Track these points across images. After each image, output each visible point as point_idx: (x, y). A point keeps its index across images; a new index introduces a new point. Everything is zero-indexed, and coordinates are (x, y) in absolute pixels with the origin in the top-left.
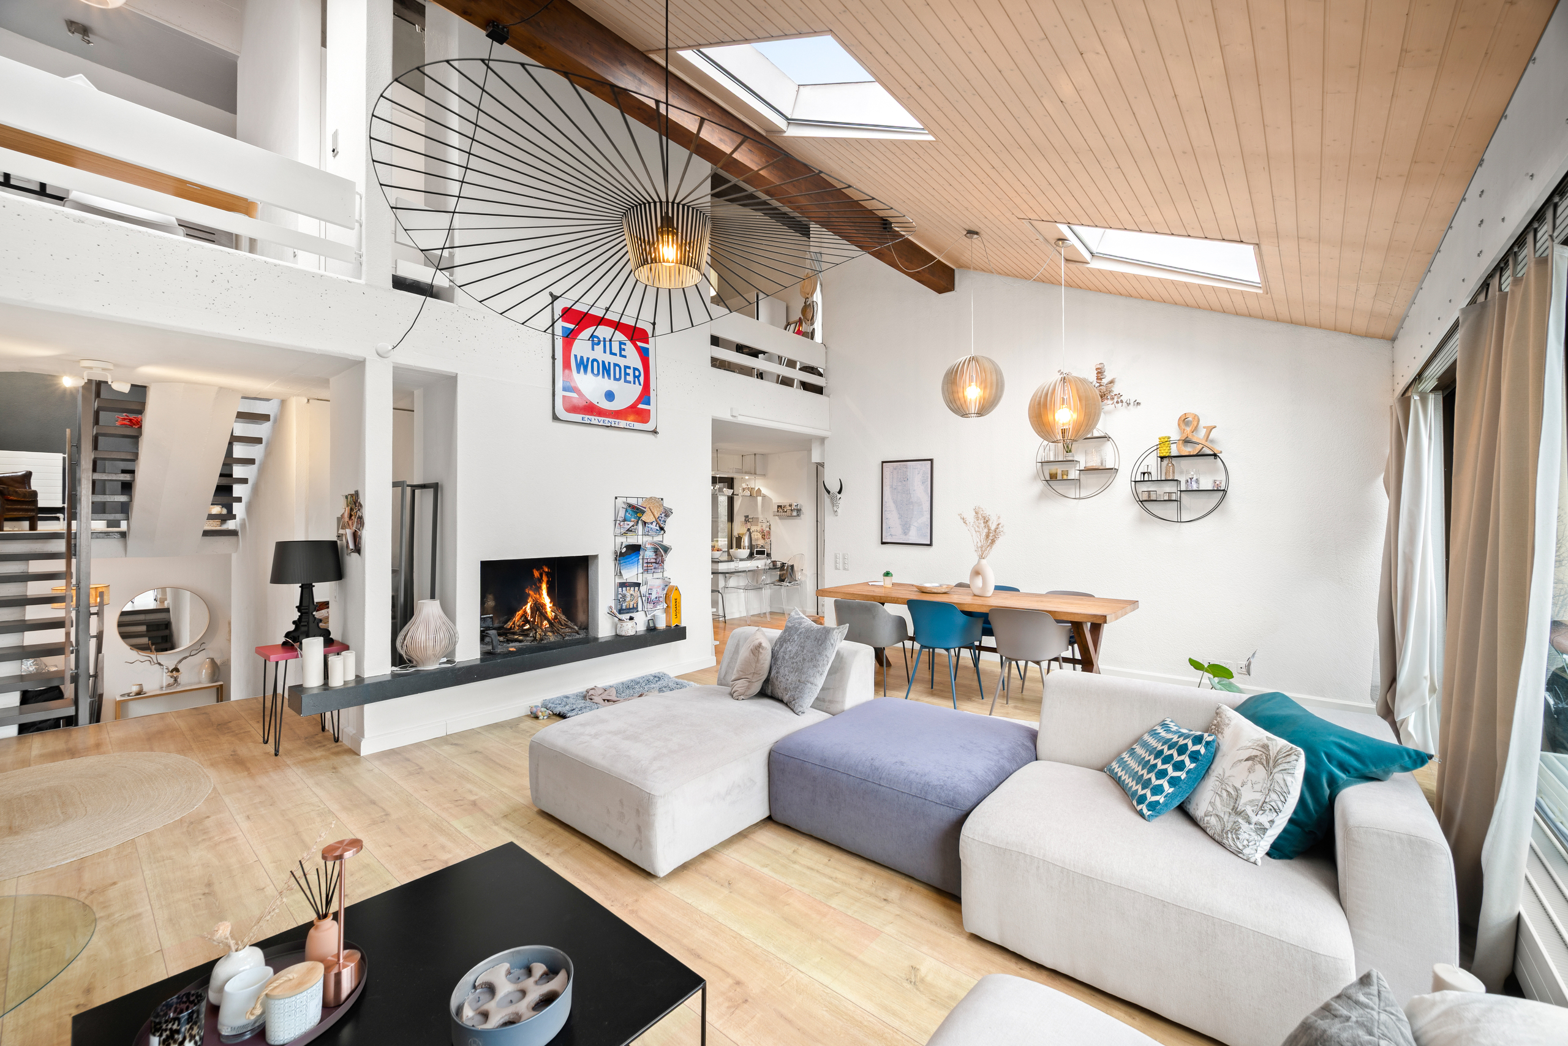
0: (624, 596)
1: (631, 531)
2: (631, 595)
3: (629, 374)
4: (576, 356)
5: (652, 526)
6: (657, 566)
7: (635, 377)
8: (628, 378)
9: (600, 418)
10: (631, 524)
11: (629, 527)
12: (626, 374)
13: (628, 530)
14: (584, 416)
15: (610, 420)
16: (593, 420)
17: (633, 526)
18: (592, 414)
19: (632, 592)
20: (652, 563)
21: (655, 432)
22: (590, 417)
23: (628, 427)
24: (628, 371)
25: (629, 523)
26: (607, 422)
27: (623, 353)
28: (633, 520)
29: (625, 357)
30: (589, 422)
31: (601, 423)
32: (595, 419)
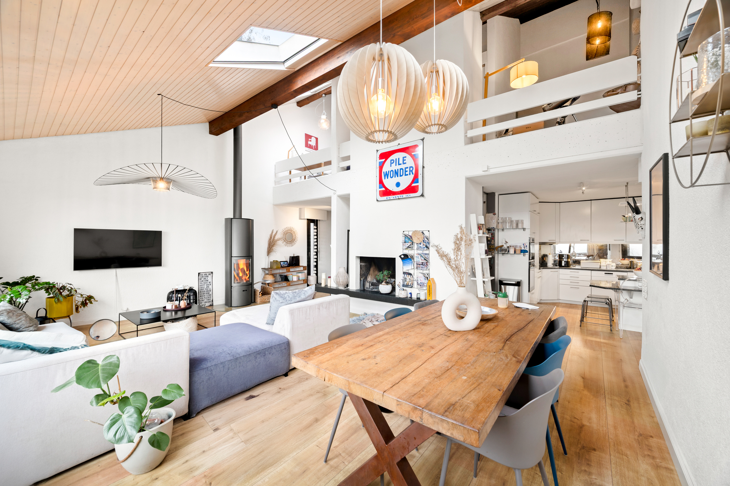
0: (406, 279)
1: (410, 247)
2: (410, 279)
3: (407, 171)
4: (384, 172)
5: (420, 245)
6: (423, 266)
7: (410, 171)
8: (407, 173)
9: (394, 196)
10: (409, 244)
11: (408, 246)
12: (406, 171)
13: (408, 247)
14: (387, 197)
15: (398, 196)
16: (391, 198)
17: (410, 245)
18: (390, 195)
19: (410, 278)
20: (420, 264)
21: (422, 195)
22: (389, 197)
23: (407, 197)
24: (407, 170)
25: (408, 243)
26: (397, 197)
27: (405, 162)
28: (410, 242)
29: (405, 163)
30: (389, 199)
31: (395, 198)
32: (391, 197)
